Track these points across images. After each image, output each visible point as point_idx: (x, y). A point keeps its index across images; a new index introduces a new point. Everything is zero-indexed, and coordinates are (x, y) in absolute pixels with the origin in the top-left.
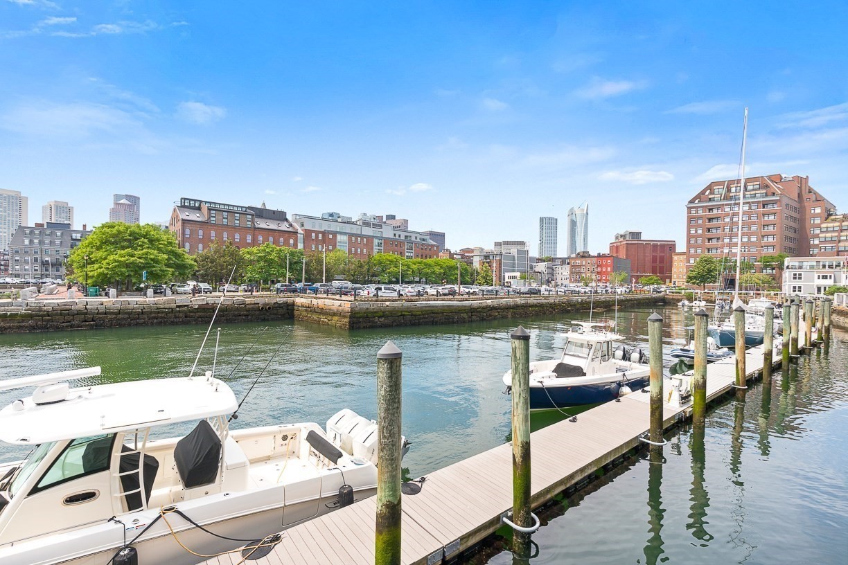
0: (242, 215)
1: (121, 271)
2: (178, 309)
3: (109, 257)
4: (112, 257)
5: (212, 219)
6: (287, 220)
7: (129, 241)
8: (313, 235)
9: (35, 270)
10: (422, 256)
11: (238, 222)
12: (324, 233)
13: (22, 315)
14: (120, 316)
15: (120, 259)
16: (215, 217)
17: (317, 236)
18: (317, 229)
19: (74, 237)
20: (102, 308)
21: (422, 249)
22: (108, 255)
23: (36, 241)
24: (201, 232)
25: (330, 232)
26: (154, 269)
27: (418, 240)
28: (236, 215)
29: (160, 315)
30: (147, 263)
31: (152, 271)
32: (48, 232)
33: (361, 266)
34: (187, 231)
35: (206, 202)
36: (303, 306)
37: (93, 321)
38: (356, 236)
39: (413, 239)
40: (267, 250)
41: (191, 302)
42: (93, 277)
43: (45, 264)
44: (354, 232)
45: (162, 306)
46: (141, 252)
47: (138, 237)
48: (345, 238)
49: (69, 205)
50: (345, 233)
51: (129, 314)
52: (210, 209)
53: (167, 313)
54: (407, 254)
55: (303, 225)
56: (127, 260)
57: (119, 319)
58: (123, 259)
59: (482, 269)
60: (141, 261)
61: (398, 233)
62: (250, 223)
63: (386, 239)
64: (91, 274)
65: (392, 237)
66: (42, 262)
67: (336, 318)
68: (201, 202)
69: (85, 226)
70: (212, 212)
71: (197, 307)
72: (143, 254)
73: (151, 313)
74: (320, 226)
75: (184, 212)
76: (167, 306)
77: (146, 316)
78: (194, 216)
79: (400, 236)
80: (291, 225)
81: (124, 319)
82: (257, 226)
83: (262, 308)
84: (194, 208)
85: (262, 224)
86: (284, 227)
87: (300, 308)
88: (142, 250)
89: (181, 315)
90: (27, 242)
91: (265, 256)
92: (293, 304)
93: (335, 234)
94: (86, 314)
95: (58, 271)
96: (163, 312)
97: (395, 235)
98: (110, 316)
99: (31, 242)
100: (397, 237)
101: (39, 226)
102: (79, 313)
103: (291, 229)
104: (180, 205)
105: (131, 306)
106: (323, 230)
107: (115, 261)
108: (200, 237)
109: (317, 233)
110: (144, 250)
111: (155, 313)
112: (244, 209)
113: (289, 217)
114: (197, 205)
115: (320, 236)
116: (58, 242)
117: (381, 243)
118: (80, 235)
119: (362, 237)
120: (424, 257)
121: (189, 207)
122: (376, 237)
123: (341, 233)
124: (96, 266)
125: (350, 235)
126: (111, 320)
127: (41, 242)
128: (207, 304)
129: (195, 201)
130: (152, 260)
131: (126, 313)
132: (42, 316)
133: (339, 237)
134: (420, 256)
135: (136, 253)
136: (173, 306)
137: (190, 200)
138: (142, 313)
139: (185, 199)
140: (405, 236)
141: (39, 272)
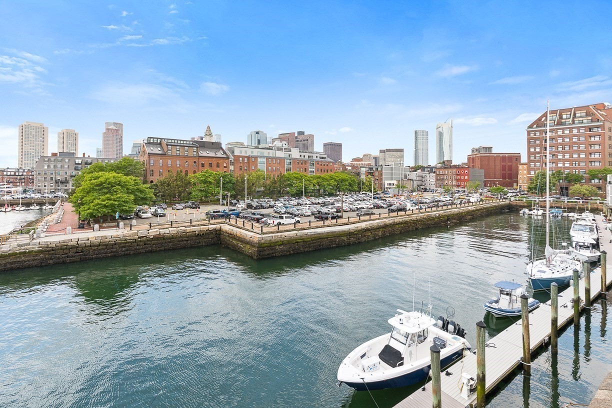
0: (190, 148)
1: (102, 211)
2: (139, 239)
3: (94, 201)
4: (96, 201)
5: (169, 152)
6: (222, 148)
7: (107, 188)
8: (241, 159)
9: (51, 186)
10: (321, 170)
11: (187, 153)
12: (248, 157)
13: (35, 252)
14: (100, 247)
15: (102, 203)
16: (171, 150)
17: (243, 160)
18: (243, 154)
19: (77, 162)
20: (88, 243)
21: (321, 165)
22: (94, 199)
23: (52, 166)
24: (161, 161)
25: (252, 157)
26: (124, 208)
27: (318, 158)
28: (186, 148)
29: (127, 244)
30: (119, 204)
31: (123, 209)
32: (60, 159)
33: (275, 182)
34: (152, 162)
35: (165, 139)
36: (226, 233)
37: (82, 252)
38: (272, 158)
39: (314, 158)
40: (207, 175)
41: (148, 233)
43: (57, 182)
44: (271, 155)
45: (128, 238)
46: (115, 197)
47: (114, 185)
48: (264, 160)
49: (76, 132)
50: (264, 157)
51: (106, 245)
52: (167, 145)
53: (131, 243)
54: (310, 170)
55: (233, 152)
56: (107, 203)
57: (99, 250)
58: (104, 203)
59: (366, 180)
60: (116, 203)
61: (303, 154)
62: (195, 153)
63: (294, 159)
65: (298, 157)
66: (56, 180)
67: (248, 246)
68: (161, 139)
69: (84, 154)
70: (169, 147)
71: (152, 237)
72: (117, 198)
73: (121, 243)
74: (246, 152)
75: (149, 147)
76: (132, 238)
77: (117, 246)
78: (157, 150)
79: (304, 156)
80: (225, 153)
81: (103, 249)
82: (201, 155)
83: (198, 235)
84: (157, 144)
85: (204, 153)
86: (220, 154)
87: (225, 234)
88: (117, 195)
89: (141, 243)
90: (46, 167)
91: (205, 180)
92: (220, 230)
93: (256, 158)
94: (78, 247)
95: (66, 186)
96: (129, 243)
97: (301, 156)
98: (93, 248)
99: (49, 166)
100: (302, 157)
101: (54, 155)
102: (73, 247)
103: (225, 156)
104: (147, 142)
105: (107, 240)
106: (247, 155)
107: (98, 204)
108: (161, 165)
109: (243, 157)
110: (118, 195)
111: (124, 243)
112: (191, 143)
113: (224, 146)
114: (159, 142)
115: (246, 160)
116: (66, 166)
117: (291, 163)
118: (81, 161)
119: (277, 158)
120: (323, 171)
121: (153, 144)
122: (287, 159)
123: (261, 157)
125: (268, 158)
126: (94, 250)
127: (55, 167)
128: (159, 234)
129: (157, 138)
130: (123, 201)
131: (104, 245)
132: (49, 251)
133: (259, 160)
134: (320, 170)
135: (112, 197)
136: (136, 237)
137: (154, 138)
138: (115, 244)
139: (150, 138)
140: (309, 156)
141: (53, 187)
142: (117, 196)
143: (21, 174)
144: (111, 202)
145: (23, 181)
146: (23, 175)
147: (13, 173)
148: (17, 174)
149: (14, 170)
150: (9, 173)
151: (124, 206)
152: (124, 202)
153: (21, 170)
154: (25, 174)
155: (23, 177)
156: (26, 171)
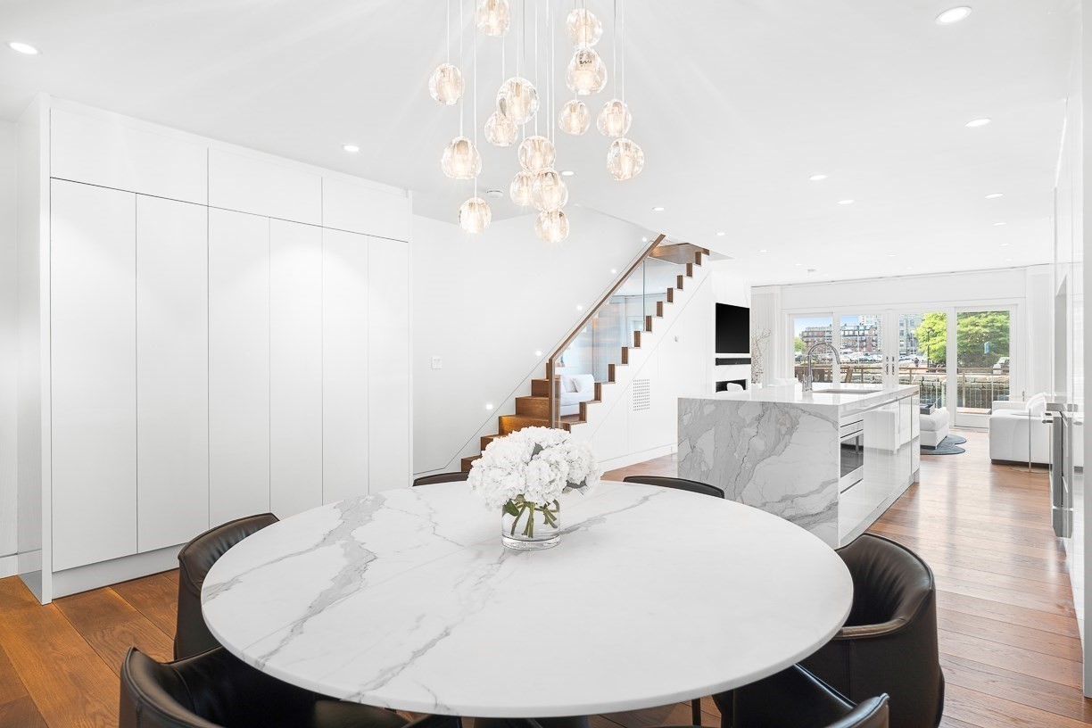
9: (901, 346)
15: (962, 330)
26: (1000, 339)
30: (992, 333)
42: (934, 351)
56: (970, 330)
60: (987, 330)
64: (932, 347)
66: (908, 335)
72: (988, 322)
88: (986, 317)
124: (938, 338)
130: (998, 327)
135: (979, 321)
141: (904, 348)
142: (986, 319)
143: (861, 333)
144: (977, 328)
145: (864, 343)
146: (863, 335)
147: (851, 333)
148: (857, 333)
149: (852, 328)
150: (847, 333)
151: (1001, 336)
152: (1001, 328)
153: (862, 328)
154: (866, 332)
155: (864, 338)
156: (868, 328)
